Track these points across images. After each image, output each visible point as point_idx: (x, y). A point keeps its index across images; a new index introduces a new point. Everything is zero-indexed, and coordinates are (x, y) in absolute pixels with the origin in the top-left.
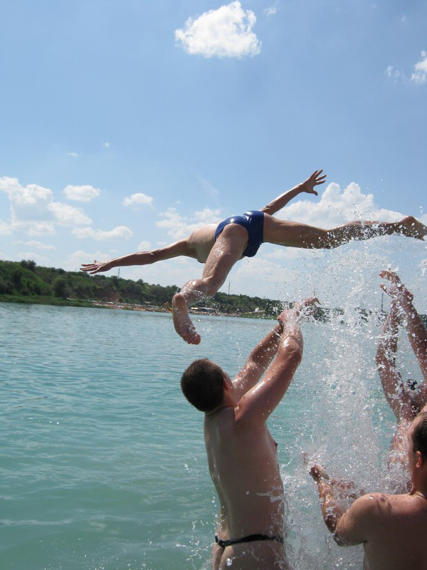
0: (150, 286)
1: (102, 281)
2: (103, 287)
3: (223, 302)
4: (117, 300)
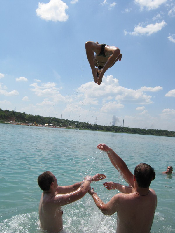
0: (28, 115)
1: (8, 112)
2: (8, 115)
3: (58, 122)
4: (14, 120)
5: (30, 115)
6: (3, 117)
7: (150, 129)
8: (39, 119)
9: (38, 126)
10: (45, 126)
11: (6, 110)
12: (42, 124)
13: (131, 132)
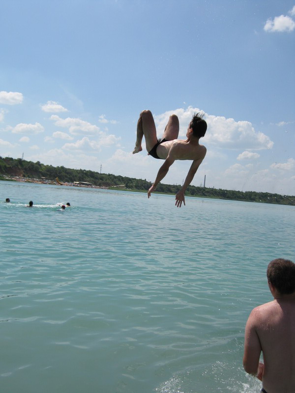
0: (45, 166)
1: (11, 161)
2: (11, 166)
3: (96, 178)
4: (22, 175)
5: (48, 165)
6: (3, 169)
7: (249, 192)
8: (64, 174)
9: (62, 185)
10: (74, 185)
11: (7, 158)
12: (68, 182)
13: (218, 195)
